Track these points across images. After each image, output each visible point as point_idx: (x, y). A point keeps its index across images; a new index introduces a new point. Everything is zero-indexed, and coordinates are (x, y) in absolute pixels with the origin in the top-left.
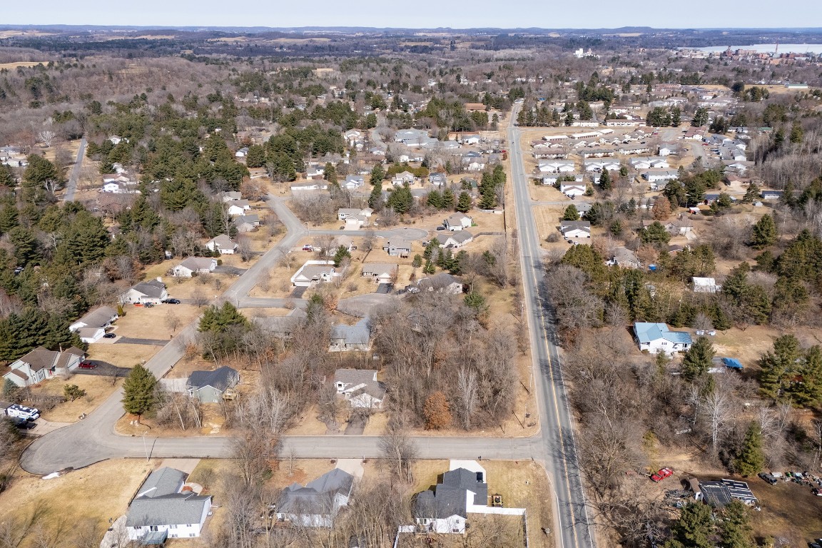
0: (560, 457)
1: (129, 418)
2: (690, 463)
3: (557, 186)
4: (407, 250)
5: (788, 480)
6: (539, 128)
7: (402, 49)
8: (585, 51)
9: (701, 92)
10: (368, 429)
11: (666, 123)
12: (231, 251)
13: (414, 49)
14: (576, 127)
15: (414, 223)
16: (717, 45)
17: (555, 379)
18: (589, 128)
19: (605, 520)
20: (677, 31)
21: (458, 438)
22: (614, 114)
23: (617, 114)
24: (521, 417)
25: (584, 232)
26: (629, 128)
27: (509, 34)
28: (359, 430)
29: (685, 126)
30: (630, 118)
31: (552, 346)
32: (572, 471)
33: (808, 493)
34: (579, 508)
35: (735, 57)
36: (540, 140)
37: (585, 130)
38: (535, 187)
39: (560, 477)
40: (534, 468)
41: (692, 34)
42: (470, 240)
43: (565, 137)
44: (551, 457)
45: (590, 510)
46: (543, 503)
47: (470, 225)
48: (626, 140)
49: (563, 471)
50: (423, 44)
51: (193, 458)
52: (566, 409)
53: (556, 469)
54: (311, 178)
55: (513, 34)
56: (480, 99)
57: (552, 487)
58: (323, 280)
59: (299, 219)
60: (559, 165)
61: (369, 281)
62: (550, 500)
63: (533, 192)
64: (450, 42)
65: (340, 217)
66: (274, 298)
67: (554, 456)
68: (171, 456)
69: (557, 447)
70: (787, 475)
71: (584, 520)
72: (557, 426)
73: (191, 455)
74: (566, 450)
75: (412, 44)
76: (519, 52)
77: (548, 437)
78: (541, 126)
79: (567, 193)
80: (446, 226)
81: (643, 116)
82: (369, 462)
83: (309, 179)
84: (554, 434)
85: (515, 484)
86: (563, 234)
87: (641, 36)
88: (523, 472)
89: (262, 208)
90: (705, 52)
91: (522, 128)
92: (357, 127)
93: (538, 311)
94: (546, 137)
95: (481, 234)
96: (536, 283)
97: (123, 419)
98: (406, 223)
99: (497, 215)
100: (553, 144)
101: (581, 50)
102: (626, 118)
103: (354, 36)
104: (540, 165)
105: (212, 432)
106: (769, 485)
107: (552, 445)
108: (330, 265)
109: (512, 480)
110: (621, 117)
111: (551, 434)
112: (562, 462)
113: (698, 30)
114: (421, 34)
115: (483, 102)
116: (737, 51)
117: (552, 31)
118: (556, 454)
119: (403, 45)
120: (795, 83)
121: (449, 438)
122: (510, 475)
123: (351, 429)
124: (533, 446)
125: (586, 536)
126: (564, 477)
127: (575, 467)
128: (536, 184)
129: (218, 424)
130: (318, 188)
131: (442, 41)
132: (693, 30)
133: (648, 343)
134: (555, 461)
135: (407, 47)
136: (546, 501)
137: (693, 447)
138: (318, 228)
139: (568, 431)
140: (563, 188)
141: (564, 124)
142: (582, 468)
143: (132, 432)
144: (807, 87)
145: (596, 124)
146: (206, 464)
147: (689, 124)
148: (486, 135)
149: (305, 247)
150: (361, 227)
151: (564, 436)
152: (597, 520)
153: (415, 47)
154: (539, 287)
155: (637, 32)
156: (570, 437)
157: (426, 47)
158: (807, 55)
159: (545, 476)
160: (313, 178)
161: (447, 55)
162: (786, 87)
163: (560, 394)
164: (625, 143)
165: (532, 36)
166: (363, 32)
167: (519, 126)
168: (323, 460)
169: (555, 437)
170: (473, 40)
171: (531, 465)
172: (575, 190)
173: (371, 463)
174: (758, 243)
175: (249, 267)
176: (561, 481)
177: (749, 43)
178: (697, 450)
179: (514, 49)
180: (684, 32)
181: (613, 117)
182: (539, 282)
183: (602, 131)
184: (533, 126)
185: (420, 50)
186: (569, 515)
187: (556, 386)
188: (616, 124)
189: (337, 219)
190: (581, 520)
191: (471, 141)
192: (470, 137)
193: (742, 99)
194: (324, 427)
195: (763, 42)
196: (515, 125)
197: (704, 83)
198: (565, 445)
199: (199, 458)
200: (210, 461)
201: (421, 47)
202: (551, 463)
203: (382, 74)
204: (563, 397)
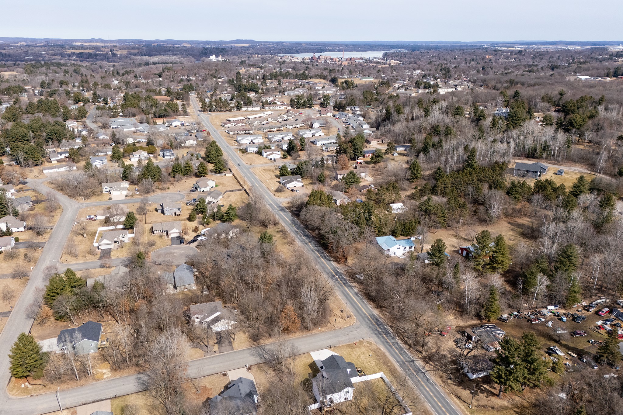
0: (380, 334)
1: (17, 382)
2: (455, 320)
3: (260, 153)
4: (179, 209)
5: (512, 318)
6: (219, 113)
7: (69, 55)
8: (217, 57)
9: (314, 84)
10: (235, 345)
11: (304, 106)
12: (22, 229)
13: (80, 55)
14: (244, 111)
15: (169, 188)
16: (302, 53)
17: (344, 284)
18: (254, 111)
19: (431, 367)
20: (273, 43)
21: (306, 337)
22: (267, 101)
23: (269, 101)
24: (338, 313)
25: (299, 183)
26: (281, 110)
27: (153, 45)
28: (228, 348)
29: (317, 107)
30: (279, 103)
31: (328, 262)
32: (393, 341)
33: (526, 323)
34: (412, 363)
35: (319, 60)
36: (225, 121)
37: (252, 113)
38: (243, 154)
39: (388, 347)
40: (368, 345)
41: (283, 45)
42: (221, 197)
43: (243, 118)
44: (374, 335)
45: (420, 363)
46: (388, 366)
47: (214, 186)
48: (285, 119)
49: (387, 342)
50: (87, 51)
51: (102, 400)
52: (363, 302)
53: (383, 342)
54: (56, 162)
55: (156, 44)
56: (163, 92)
57: (387, 354)
58: (121, 241)
59: (66, 196)
60: (252, 138)
61: (161, 237)
62: (392, 363)
63: (244, 158)
64: (109, 50)
65: (104, 190)
66: (87, 261)
67: (376, 334)
68: (80, 403)
69: (374, 329)
70: (511, 315)
71: (420, 370)
72: (365, 314)
73: (99, 398)
74: (380, 328)
75: (78, 51)
76: (168, 58)
77: (365, 323)
78: (221, 111)
79: (270, 157)
80: (196, 188)
81: (287, 101)
82: (252, 368)
83: (55, 162)
84: (367, 320)
85: (362, 358)
86: (285, 186)
87: (250, 46)
88: (363, 349)
89: (26, 190)
90: (298, 58)
91: (206, 113)
92: (71, 118)
93: (303, 240)
94: (230, 119)
95: (227, 191)
96: (289, 222)
97: (11, 385)
98: (162, 190)
99: (229, 177)
100: (237, 124)
101: (214, 56)
102: (276, 104)
103: (18, 45)
104: (238, 139)
105: (105, 377)
106: (504, 323)
107: (370, 327)
108: (119, 229)
109: (359, 356)
110: (273, 103)
111: (365, 321)
112: (383, 337)
113: (285, 42)
114: (79, 44)
115: (166, 95)
116: (319, 57)
117: (184, 42)
118: (376, 332)
119: (69, 52)
120: (364, 76)
121: (299, 338)
122: (356, 353)
123: (223, 348)
124: (359, 330)
125: (428, 380)
126: (390, 346)
127: (393, 338)
128: (243, 153)
129: (106, 368)
130: (68, 169)
131: (102, 49)
132: (283, 42)
133: (389, 250)
134: (379, 338)
135: (73, 54)
136: (389, 364)
137: (451, 310)
138: (88, 201)
139: (374, 316)
140: (265, 154)
141: (236, 110)
142: (397, 338)
143: (28, 394)
144: (373, 79)
145: (258, 109)
146: (117, 402)
147: (319, 106)
148: (182, 119)
149: (88, 217)
150: (126, 196)
151: (373, 320)
152: (427, 368)
153: (81, 53)
154: (292, 223)
155: (246, 43)
156: (377, 320)
157: (90, 54)
158: (361, 59)
159: (378, 348)
160: (58, 161)
161: (110, 60)
162: (361, 79)
163: (354, 293)
164: (285, 120)
165: (170, 45)
166: (25, 42)
167: (203, 111)
168: (216, 376)
169: (369, 322)
170: (128, 48)
171: (365, 343)
172: (274, 155)
173: (254, 369)
174: (413, 178)
175: (47, 240)
176: (390, 349)
177: (322, 51)
178: (454, 311)
179: (164, 55)
180: (278, 43)
181: (267, 103)
182: (291, 220)
183: (266, 113)
184: (214, 111)
185: (85, 56)
186: (409, 369)
187: (347, 288)
188: (271, 108)
189: (101, 192)
190: (418, 371)
191: (174, 124)
192: (173, 122)
193: (341, 88)
194: (199, 352)
195: (330, 51)
196: (200, 111)
197: (310, 78)
198: (378, 325)
199: (109, 399)
200: (120, 399)
201: (86, 54)
202: (376, 339)
203: (65, 75)
204: (356, 294)
